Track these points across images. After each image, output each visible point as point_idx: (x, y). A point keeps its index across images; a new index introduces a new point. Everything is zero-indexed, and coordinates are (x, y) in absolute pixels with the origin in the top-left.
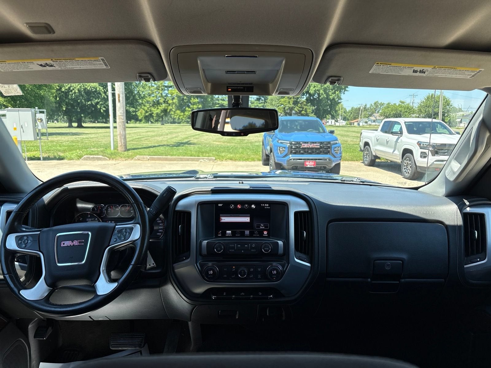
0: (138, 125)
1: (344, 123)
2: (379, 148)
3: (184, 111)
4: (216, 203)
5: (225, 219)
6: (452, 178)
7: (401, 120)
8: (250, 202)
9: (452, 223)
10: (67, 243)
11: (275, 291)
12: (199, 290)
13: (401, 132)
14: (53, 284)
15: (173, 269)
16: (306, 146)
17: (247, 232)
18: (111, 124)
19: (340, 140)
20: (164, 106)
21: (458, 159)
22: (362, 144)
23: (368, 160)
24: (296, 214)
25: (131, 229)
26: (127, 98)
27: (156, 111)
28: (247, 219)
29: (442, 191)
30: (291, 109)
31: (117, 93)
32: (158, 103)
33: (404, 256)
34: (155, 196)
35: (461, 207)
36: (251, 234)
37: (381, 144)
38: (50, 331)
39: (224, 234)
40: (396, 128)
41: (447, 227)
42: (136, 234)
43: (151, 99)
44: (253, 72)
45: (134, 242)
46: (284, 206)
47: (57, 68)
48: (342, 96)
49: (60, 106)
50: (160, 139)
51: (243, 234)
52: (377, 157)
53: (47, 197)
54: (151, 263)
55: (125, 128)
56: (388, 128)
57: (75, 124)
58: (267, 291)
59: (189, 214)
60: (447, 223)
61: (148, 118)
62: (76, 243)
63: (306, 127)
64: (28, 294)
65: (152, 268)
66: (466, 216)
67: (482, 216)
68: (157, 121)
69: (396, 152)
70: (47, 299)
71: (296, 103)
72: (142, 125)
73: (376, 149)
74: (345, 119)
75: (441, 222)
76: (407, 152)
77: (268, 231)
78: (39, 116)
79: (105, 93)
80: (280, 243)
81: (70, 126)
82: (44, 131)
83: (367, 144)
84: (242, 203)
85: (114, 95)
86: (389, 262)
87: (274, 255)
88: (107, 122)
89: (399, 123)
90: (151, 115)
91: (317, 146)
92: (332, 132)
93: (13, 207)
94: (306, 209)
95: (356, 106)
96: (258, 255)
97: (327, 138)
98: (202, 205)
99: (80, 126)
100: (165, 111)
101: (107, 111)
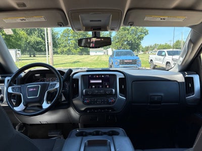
0: (58, 55)
1: (143, 53)
2: (157, 62)
3: (76, 49)
4: (88, 75)
5: (92, 81)
6: (180, 64)
7: (166, 50)
8: (102, 75)
9: (180, 81)
10: (32, 90)
11: (112, 108)
12: (83, 109)
13: (165, 55)
14: (26, 105)
15: (72, 101)
16: (126, 61)
17: (101, 86)
18: (47, 55)
19: (140, 59)
20: (68, 47)
21: (182, 57)
22: (150, 61)
23: (152, 67)
24: (119, 79)
25: (56, 84)
26: (53, 44)
27: (65, 49)
28: (101, 81)
29: (177, 70)
30: (120, 47)
31: (49, 42)
32: (66, 46)
33: (162, 94)
34: (64, 73)
35: (184, 75)
36: (102, 87)
37: (157, 60)
38: (24, 128)
39: (92, 87)
40: (163, 54)
41: (179, 83)
42: (58, 86)
43: (63, 45)
44: (100, 21)
45: (57, 89)
46: (115, 76)
47: (27, 21)
48: (141, 42)
49: (26, 49)
50: (67, 60)
51: (99, 87)
52: (156, 66)
53: (23, 74)
54: (63, 98)
55: (53, 57)
56: (160, 54)
57: (32, 56)
58: (108, 108)
59: (78, 80)
60: (179, 81)
61: (62, 53)
62: (34, 89)
63: (126, 54)
64: (17, 109)
65: (64, 101)
66: (186, 78)
67: (192, 78)
68: (66, 54)
69: (164, 63)
70: (24, 111)
71: (122, 45)
72: (60, 55)
73: (155, 62)
74: (143, 51)
75: (176, 81)
76: (168, 63)
77: (109, 86)
78: (18, 52)
79: (45, 42)
80: (114, 90)
81: (31, 57)
82: (20, 58)
83: (151, 60)
84: (98, 75)
85: (48, 43)
86: (156, 97)
87: (111, 94)
88: (45, 54)
89: (164, 52)
90: (63, 51)
91: (131, 61)
92: (137, 56)
93: (9, 78)
94: (124, 77)
95: (147, 46)
96: (105, 95)
97: (135, 58)
98: (83, 76)
99: (34, 56)
100: (69, 49)
101: (45, 50)
